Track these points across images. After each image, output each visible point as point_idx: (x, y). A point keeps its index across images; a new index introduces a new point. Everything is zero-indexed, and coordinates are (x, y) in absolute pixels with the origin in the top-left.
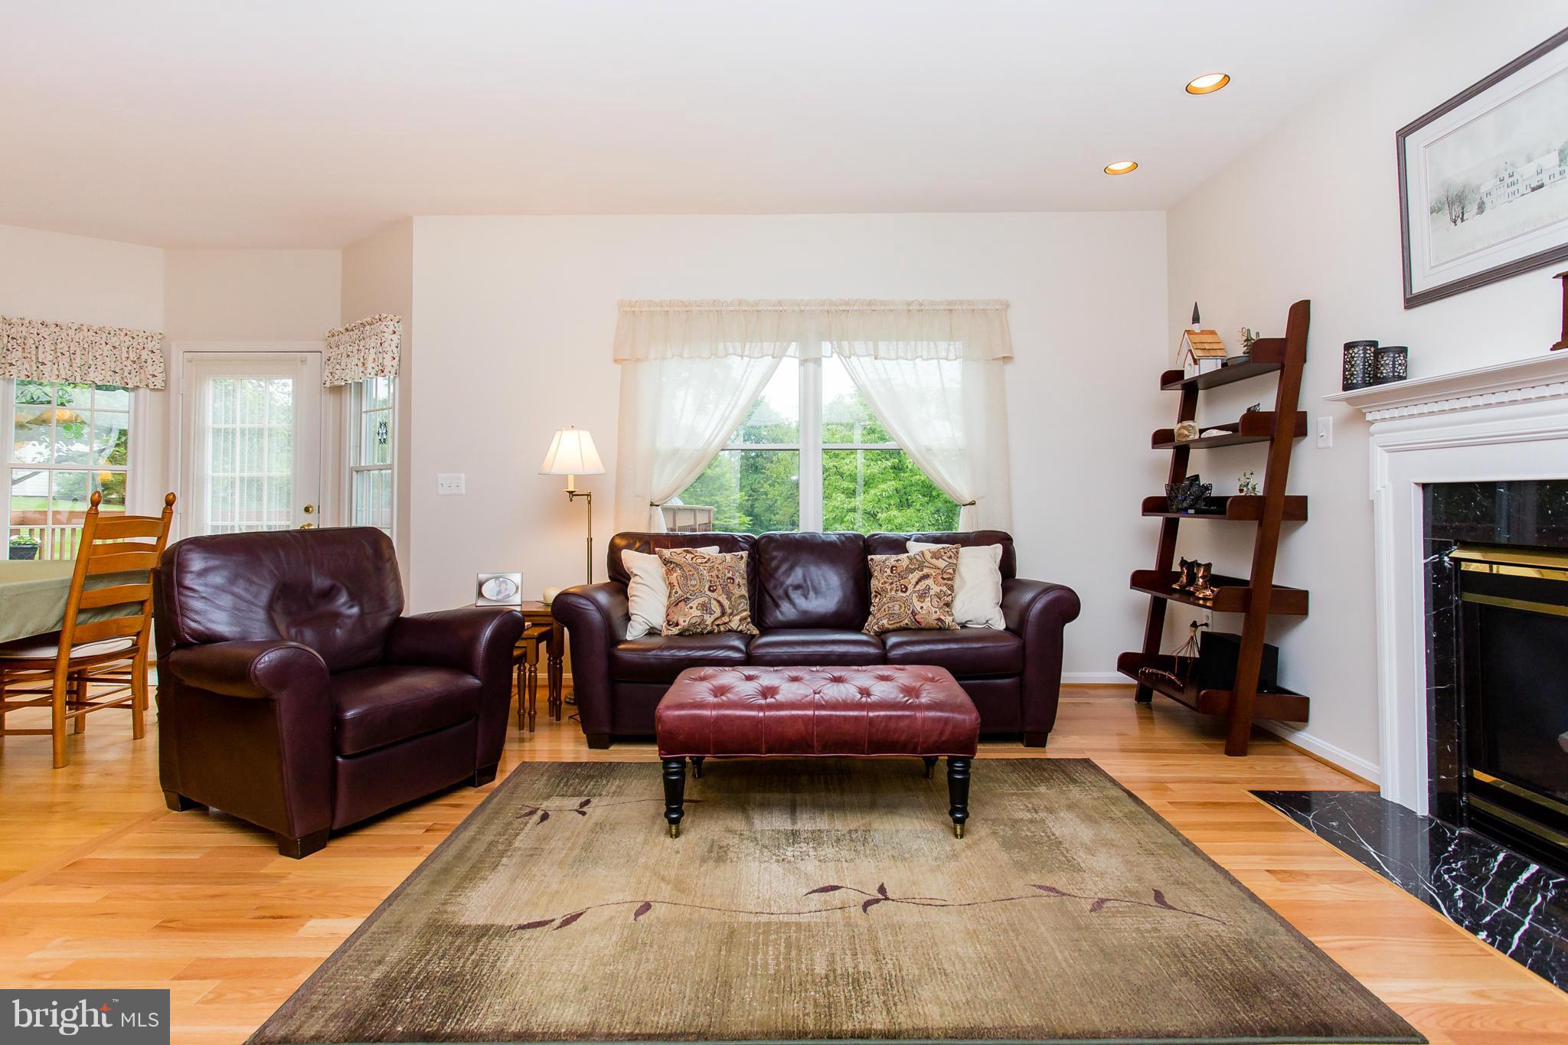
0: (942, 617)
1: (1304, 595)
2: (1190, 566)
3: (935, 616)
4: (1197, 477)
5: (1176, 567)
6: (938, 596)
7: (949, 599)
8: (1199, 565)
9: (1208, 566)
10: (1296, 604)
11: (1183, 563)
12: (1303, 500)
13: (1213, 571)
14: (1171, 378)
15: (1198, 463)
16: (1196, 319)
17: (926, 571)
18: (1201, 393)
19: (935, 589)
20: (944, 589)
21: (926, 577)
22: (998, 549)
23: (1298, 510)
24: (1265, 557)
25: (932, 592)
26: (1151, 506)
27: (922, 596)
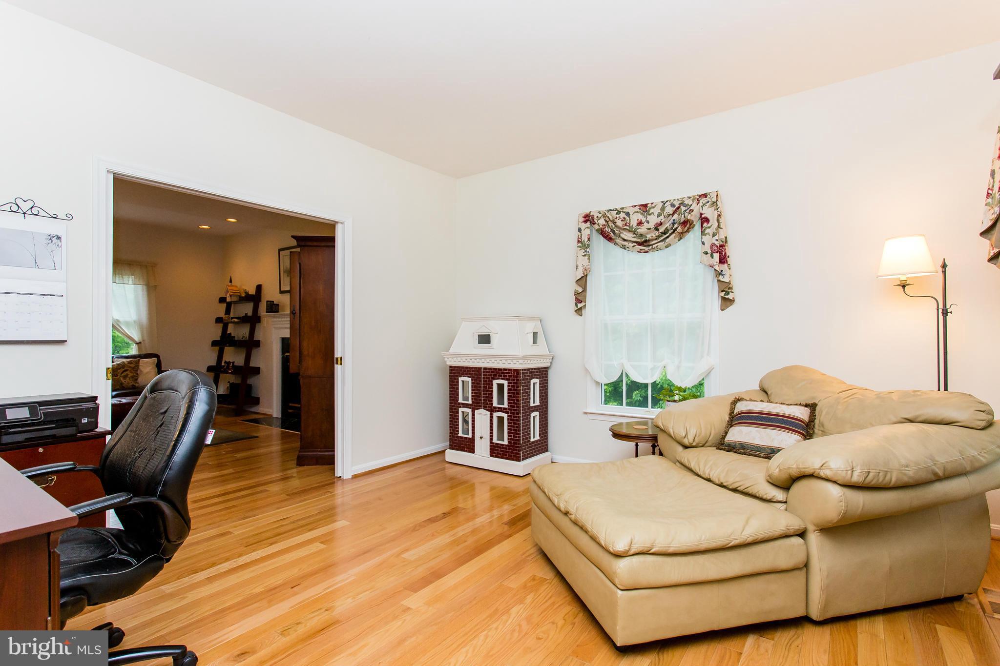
0: (134, 384)
1: (259, 368)
2: (228, 363)
3: (131, 384)
4: (230, 333)
5: (223, 364)
6: (132, 377)
7: (137, 378)
8: (231, 363)
9: (233, 363)
10: (257, 371)
11: (225, 362)
12: (259, 341)
13: (235, 364)
14: (222, 300)
15: (231, 329)
16: (231, 281)
17: (126, 368)
18: (233, 305)
19: (131, 375)
20: (135, 374)
21: (126, 370)
22: (155, 359)
23: (258, 344)
24: (248, 359)
25: (129, 376)
26: (214, 343)
27: (125, 377)
